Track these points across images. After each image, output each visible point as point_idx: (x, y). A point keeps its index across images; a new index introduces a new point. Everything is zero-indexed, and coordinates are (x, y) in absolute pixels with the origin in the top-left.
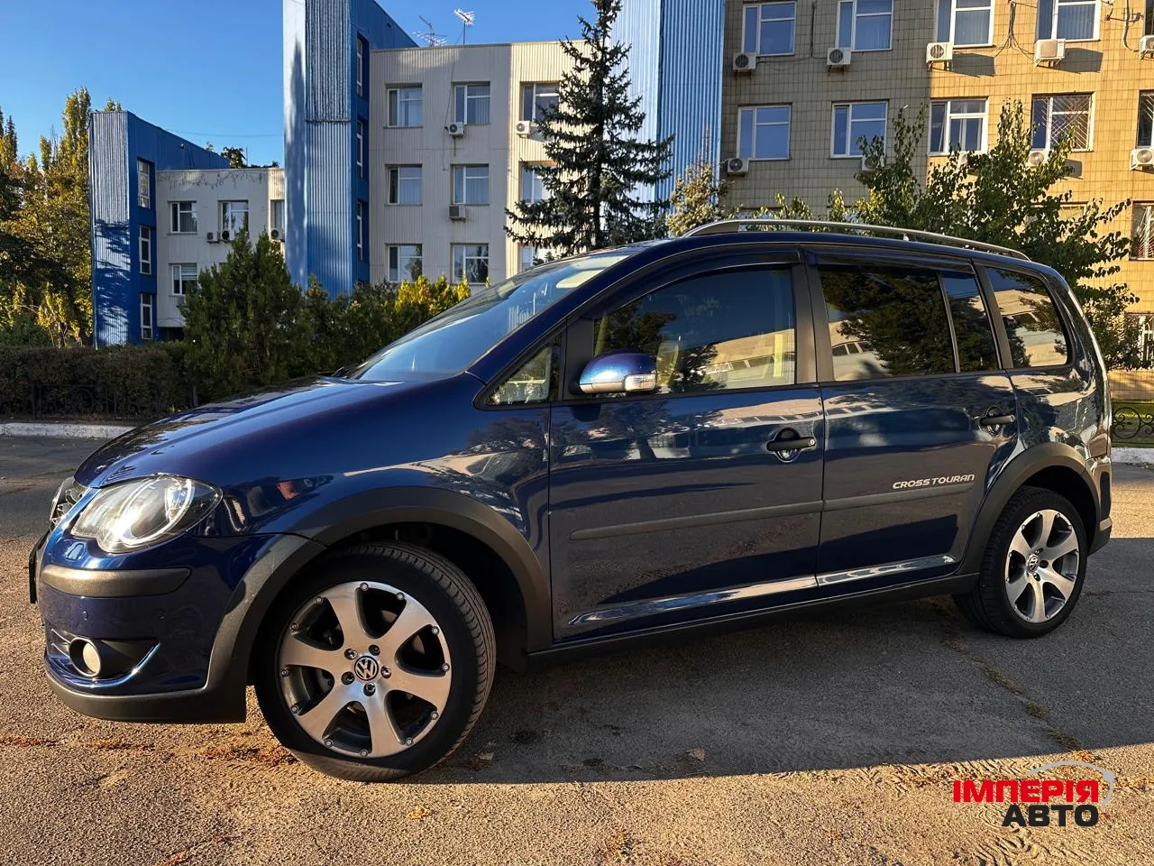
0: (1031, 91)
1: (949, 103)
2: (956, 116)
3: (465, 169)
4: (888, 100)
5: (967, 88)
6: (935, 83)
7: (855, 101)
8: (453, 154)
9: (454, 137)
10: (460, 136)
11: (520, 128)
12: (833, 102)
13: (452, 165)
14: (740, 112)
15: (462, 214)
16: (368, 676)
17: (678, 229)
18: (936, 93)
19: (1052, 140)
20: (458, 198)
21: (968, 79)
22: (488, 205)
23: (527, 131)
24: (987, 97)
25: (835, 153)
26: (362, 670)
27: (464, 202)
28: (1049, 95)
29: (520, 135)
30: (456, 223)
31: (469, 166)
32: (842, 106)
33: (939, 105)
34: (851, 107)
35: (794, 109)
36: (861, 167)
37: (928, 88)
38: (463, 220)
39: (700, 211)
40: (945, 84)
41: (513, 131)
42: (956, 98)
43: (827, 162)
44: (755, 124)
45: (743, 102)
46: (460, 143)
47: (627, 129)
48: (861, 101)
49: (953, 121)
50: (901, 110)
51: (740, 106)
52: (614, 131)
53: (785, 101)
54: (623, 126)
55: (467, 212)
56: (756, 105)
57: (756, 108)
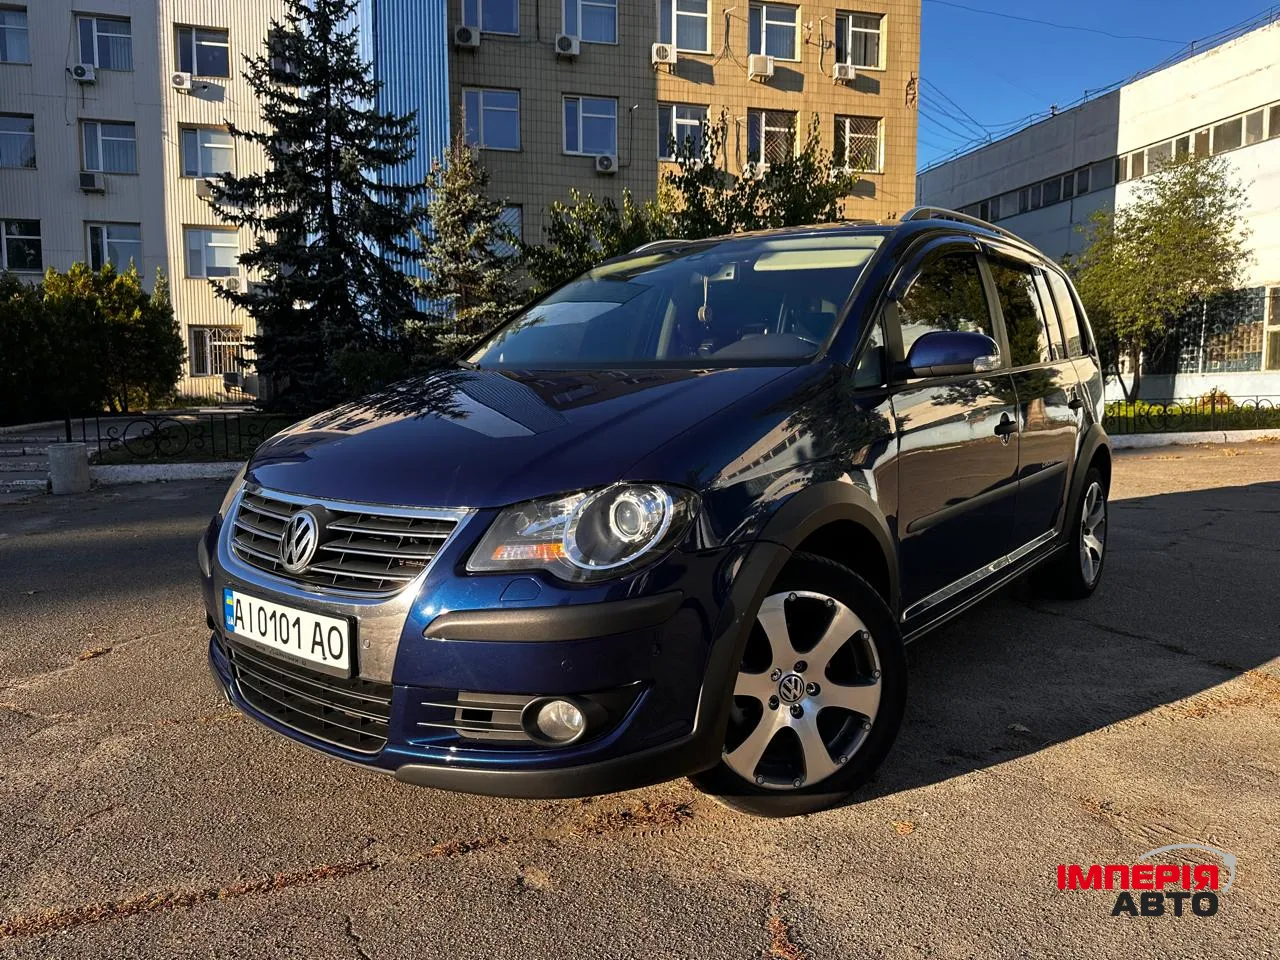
0: (746, 104)
1: (674, 108)
2: (682, 121)
3: (99, 127)
4: (617, 98)
5: (690, 95)
6: (661, 85)
7: (586, 95)
8: (81, 105)
9: (82, 83)
10: (90, 83)
11: (178, 81)
12: (563, 93)
13: (80, 120)
14: (464, 94)
15: (99, 184)
16: (795, 696)
17: (443, 219)
18: (662, 96)
19: (766, 155)
20: (93, 162)
21: (691, 85)
22: (137, 175)
23: (187, 85)
24: (708, 106)
25: (567, 149)
26: (789, 691)
27: (101, 169)
28: (762, 110)
29: (178, 91)
30: (90, 196)
31: (104, 122)
32: (571, 97)
33: (665, 107)
34: (581, 100)
35: (523, 95)
36: (595, 167)
37: (654, 89)
38: (101, 192)
39: (465, 201)
40: (671, 88)
41: (168, 84)
42: (683, 103)
43: (560, 158)
44: (481, 107)
45: (467, 81)
46: (90, 92)
47: (358, 97)
48: (591, 95)
49: (678, 126)
50: (630, 110)
51: (464, 85)
52: (344, 98)
53: (513, 86)
54: (354, 93)
55: (106, 182)
56: (481, 86)
57: (481, 90)
